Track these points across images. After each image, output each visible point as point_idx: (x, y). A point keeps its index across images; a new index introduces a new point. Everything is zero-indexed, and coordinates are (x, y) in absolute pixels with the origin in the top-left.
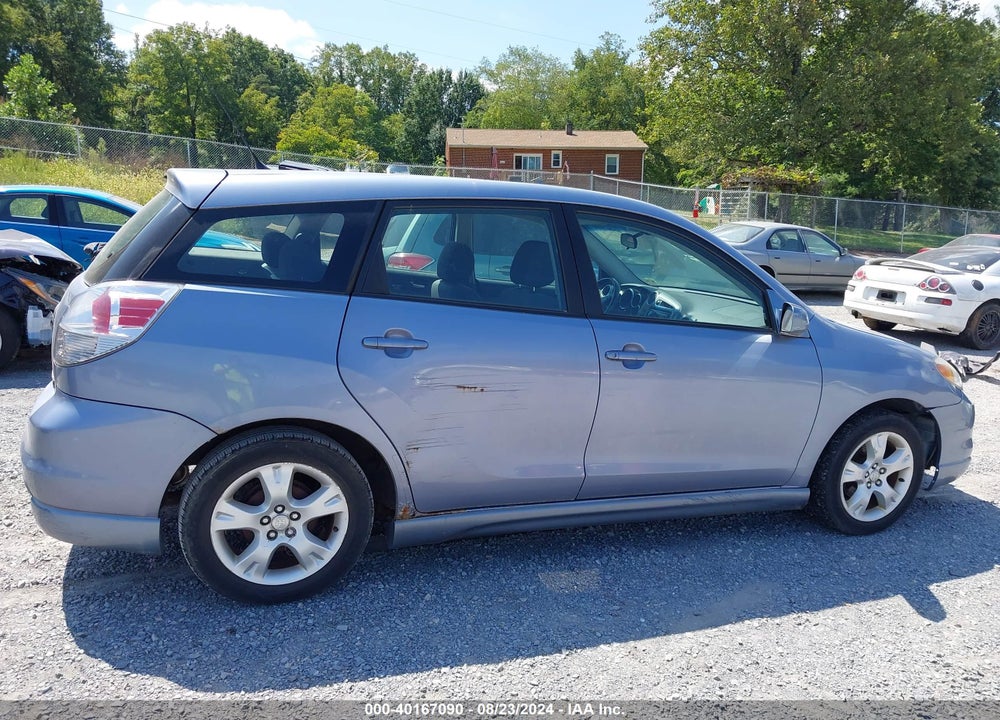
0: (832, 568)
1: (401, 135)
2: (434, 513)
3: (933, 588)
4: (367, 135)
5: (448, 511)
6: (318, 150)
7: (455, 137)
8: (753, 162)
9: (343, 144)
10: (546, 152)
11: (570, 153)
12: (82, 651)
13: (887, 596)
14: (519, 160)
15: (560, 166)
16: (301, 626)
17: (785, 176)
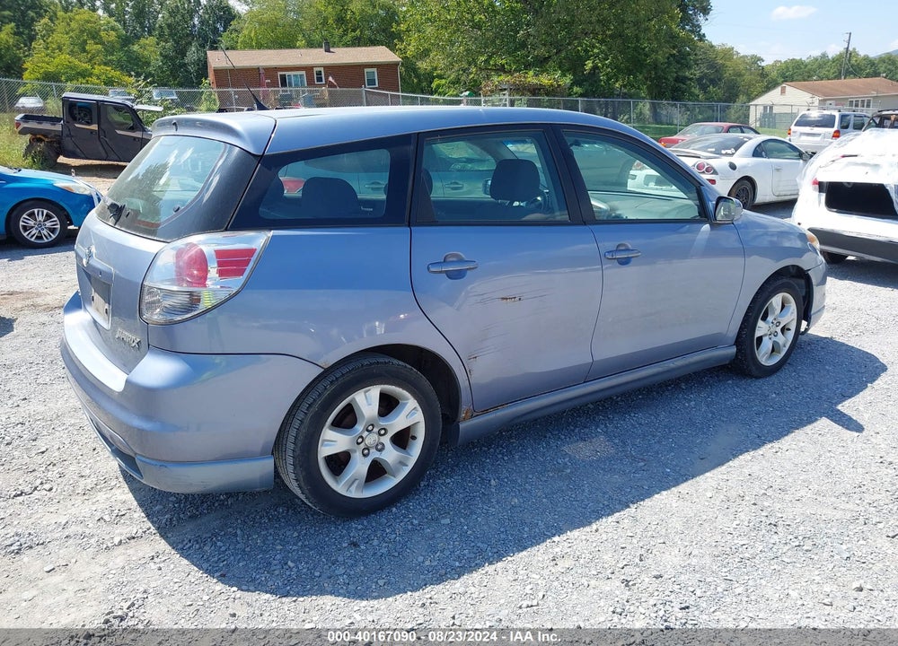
0: (766, 406)
1: (156, 61)
2: (486, 411)
3: (839, 407)
4: (119, 61)
5: (495, 408)
6: (70, 79)
7: (216, 59)
8: (501, 69)
9: (96, 71)
10: (309, 69)
11: (330, 69)
12: (235, 589)
13: (816, 420)
14: (283, 78)
15: (324, 82)
16: (410, 527)
17: (535, 81)
